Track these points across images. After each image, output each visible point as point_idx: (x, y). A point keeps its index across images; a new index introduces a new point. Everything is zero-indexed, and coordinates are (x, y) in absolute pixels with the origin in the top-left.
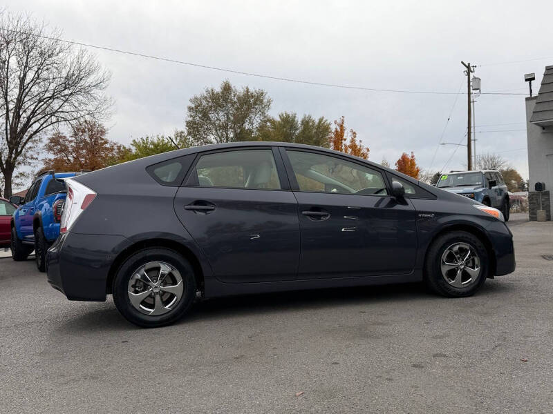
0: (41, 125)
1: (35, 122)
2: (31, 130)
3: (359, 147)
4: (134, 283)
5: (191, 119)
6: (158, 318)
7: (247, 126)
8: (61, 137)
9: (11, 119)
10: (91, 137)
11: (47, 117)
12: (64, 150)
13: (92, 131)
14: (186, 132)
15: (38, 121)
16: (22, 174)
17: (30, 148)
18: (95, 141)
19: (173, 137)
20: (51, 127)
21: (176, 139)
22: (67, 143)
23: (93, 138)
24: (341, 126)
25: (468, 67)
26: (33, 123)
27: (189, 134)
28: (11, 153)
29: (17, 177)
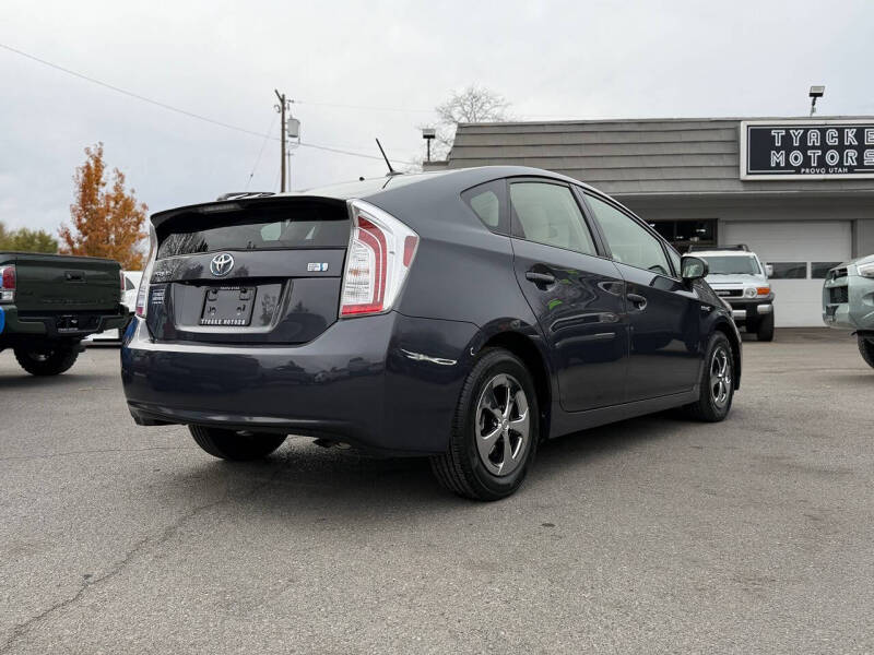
3: (129, 200)
24: (97, 161)
25: (282, 100)
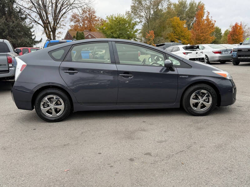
0: (66, 10)
1: (64, 9)
2: (62, 12)
3: (210, 20)
4: (43, 104)
5: (133, 5)
6: (54, 119)
7: (160, 7)
8: (76, 15)
9: (54, 7)
10: (89, 14)
11: (69, 6)
12: (78, 21)
13: (90, 12)
14: (131, 11)
15: (65, 8)
16: (60, 33)
17: (63, 20)
18: (91, 17)
19: (125, 14)
20: (70, 11)
21: (126, 15)
22: (79, 18)
23: (90, 15)
26: (63, 9)
27: (132, 12)
28: (54, 23)
29: (58, 34)
